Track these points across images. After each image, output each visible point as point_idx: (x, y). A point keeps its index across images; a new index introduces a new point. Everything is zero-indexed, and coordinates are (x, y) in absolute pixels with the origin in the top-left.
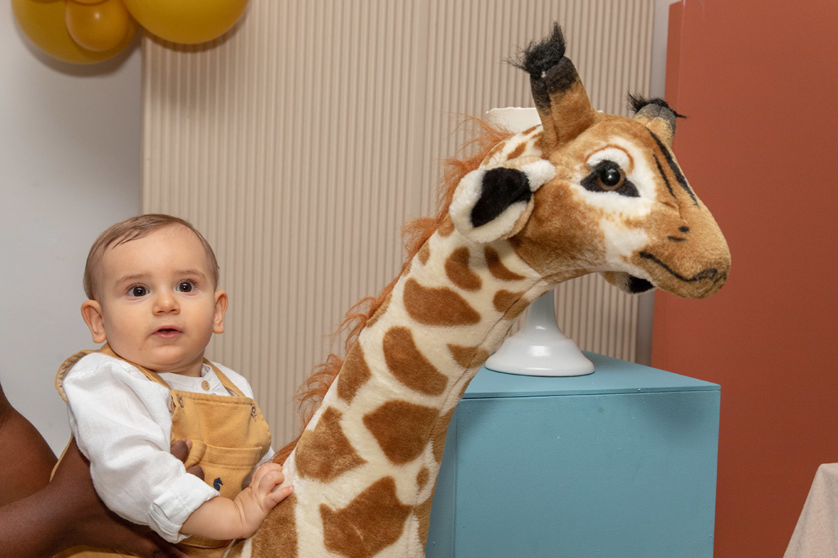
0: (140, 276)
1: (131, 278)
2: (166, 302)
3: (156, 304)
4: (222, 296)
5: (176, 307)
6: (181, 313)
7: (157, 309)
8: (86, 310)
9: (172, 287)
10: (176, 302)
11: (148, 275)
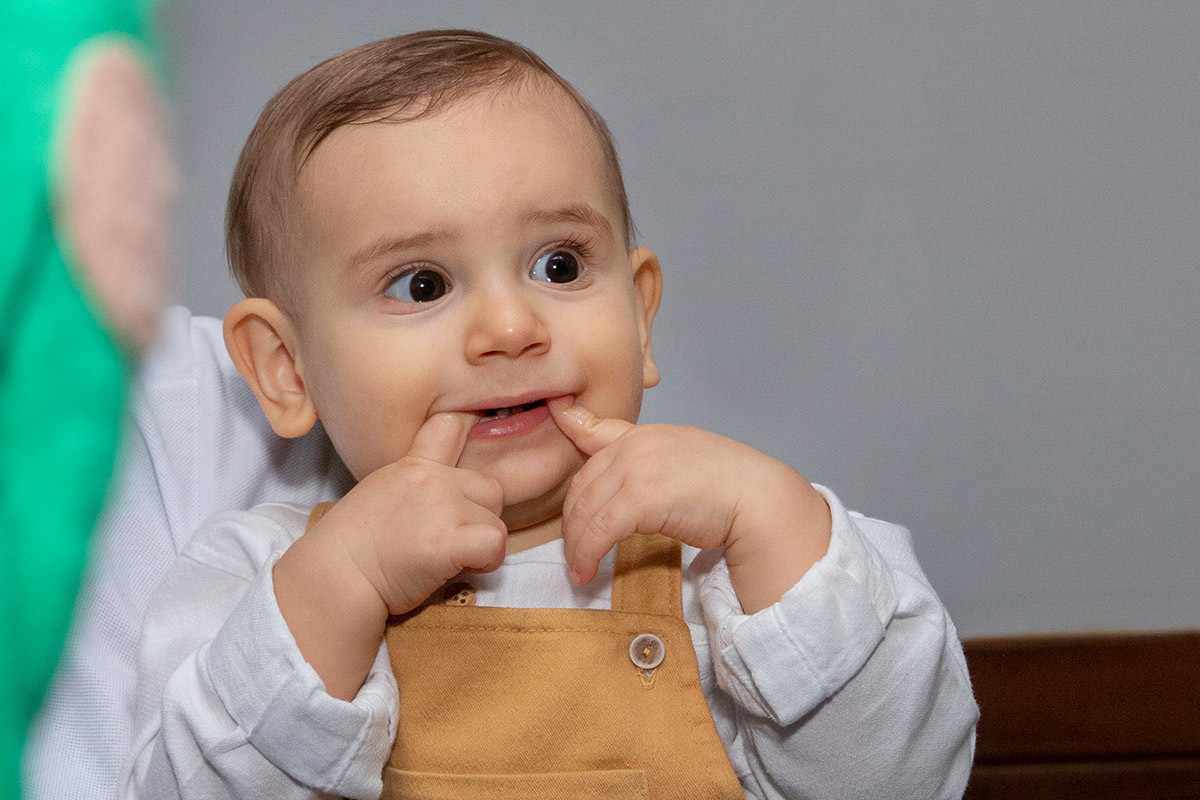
0: (424, 239)
1: (399, 245)
2: (509, 321)
3: (476, 328)
4: (648, 267)
5: (540, 336)
6: (552, 352)
7: (482, 344)
8: (239, 331)
9: (521, 266)
10: (537, 318)
11: (449, 235)
